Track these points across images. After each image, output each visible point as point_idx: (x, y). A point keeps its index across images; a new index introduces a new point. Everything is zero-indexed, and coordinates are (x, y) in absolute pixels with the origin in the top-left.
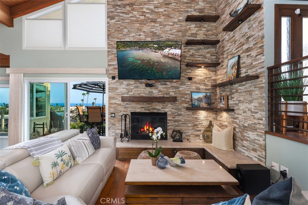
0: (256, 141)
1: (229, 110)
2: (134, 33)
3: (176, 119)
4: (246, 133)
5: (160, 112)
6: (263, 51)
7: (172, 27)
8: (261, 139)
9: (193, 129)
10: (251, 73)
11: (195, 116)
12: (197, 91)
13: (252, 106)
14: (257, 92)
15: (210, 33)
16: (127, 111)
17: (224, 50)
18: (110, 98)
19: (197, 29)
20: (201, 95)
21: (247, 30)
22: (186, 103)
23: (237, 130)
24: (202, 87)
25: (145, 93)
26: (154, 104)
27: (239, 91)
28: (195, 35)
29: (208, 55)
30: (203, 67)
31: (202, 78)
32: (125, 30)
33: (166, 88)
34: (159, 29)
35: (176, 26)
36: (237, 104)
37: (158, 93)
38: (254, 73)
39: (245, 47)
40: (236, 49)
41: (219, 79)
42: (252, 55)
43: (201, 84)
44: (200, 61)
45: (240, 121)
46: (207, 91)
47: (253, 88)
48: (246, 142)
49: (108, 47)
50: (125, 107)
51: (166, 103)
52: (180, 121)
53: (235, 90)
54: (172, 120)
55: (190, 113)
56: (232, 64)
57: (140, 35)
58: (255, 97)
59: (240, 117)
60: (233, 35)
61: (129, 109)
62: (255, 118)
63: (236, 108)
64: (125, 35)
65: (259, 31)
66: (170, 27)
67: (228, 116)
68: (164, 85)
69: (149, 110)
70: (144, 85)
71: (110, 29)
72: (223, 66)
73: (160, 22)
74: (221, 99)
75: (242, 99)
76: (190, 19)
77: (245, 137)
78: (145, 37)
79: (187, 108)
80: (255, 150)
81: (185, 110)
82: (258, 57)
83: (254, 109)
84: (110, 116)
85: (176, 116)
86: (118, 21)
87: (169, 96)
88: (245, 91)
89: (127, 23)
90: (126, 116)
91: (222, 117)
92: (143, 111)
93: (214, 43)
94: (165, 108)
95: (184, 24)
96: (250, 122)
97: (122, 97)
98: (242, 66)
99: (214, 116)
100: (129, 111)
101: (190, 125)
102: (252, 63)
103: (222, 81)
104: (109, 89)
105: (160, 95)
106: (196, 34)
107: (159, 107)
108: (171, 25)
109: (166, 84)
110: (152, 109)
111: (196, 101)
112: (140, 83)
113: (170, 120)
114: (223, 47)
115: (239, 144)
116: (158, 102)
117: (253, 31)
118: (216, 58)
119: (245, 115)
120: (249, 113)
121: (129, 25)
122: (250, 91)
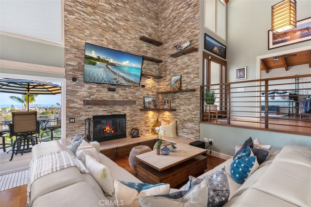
0: (193, 128)
1: (172, 110)
2: (96, 36)
3: (133, 119)
4: (186, 124)
5: (120, 114)
6: (199, 76)
7: (130, 41)
8: (197, 126)
9: (145, 126)
10: (190, 87)
11: (146, 116)
12: (147, 96)
13: (190, 107)
14: (194, 99)
15: (155, 53)
16: (89, 115)
17: (167, 68)
18: (68, 101)
19: (147, 48)
20: (150, 99)
21: (187, 61)
22: (140, 106)
23: (178, 123)
24: (150, 93)
25: (107, 97)
26: (116, 107)
27: (180, 98)
28: (146, 53)
29: (154, 70)
30: (152, 78)
31: (150, 86)
32: (86, 31)
33: (125, 93)
34: (120, 40)
35: (133, 41)
36: (179, 106)
37: (119, 97)
38: (192, 88)
39: (186, 71)
40: (178, 70)
41: (161, 88)
42: (190, 77)
43: (150, 91)
44: (149, 73)
45: (181, 117)
46: (153, 97)
47: (191, 97)
48: (186, 130)
49: (66, 44)
50: (87, 111)
51: (126, 106)
52: (136, 120)
53: (177, 97)
54: (130, 120)
55: (142, 113)
56: (175, 80)
57: (102, 41)
58: (193, 102)
59: (180, 114)
60: (175, 61)
61: (90, 113)
62: (192, 115)
63: (177, 108)
64: (86, 36)
65: (195, 64)
66: (128, 41)
67: (170, 114)
68: (124, 90)
69: (111, 113)
70: (106, 90)
71: (67, 24)
72: (165, 79)
73: (121, 34)
74: (165, 102)
75: (183, 103)
76: (143, 39)
77: (185, 127)
78: (107, 44)
79: (141, 109)
80: (192, 134)
81: (139, 111)
82: (195, 79)
83: (192, 109)
84: (69, 121)
85: (133, 116)
86: (79, 19)
87: (127, 100)
88: (185, 98)
89: (89, 25)
90: (89, 119)
91: (165, 115)
92: (105, 114)
93: (158, 62)
94: (125, 110)
95: (139, 41)
96: (189, 117)
97: (84, 101)
98: (183, 82)
99: (157, 114)
100: (92, 114)
101: (142, 123)
102: (191, 82)
103: (164, 90)
104: (67, 92)
105: (121, 99)
106: (146, 52)
107: (119, 110)
108: (129, 40)
109: (125, 90)
110: (114, 112)
111: (147, 104)
112: (103, 88)
113: (128, 120)
114: (166, 66)
115: (180, 131)
116: (119, 105)
117: (192, 63)
118: (159, 73)
119: (185, 113)
120: (188, 112)
121: (91, 28)
122: (190, 98)
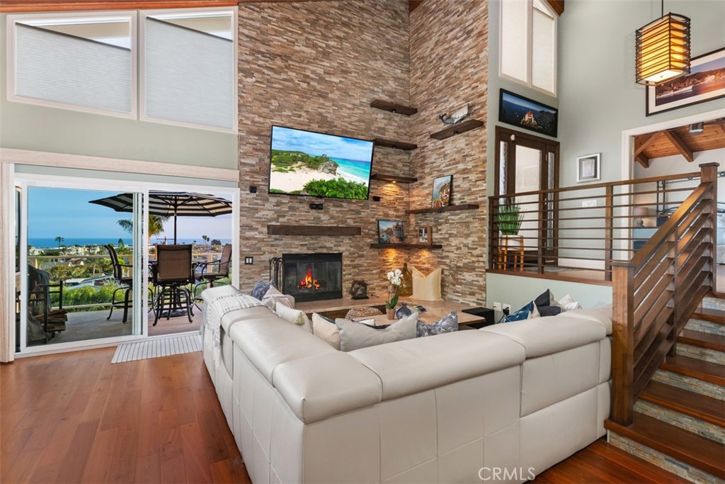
0: (474, 283)
1: (433, 247)
2: (290, 110)
3: (356, 263)
4: (461, 274)
5: (331, 252)
6: (485, 178)
7: (351, 111)
8: (480, 279)
9: (379, 278)
10: (468, 200)
11: (381, 258)
12: (384, 218)
13: (469, 241)
14: (476, 225)
15: (402, 130)
16: (276, 253)
17: (426, 161)
18: (244, 227)
19: (385, 122)
20: (391, 225)
21: (463, 146)
22: (370, 238)
23: (446, 273)
24: (391, 212)
25: (308, 220)
26: (323, 238)
27: (451, 221)
28: (383, 132)
29: (400, 165)
30: (394, 182)
31: (392, 198)
32: (273, 101)
33: (341, 212)
34: (331, 112)
35: (357, 111)
36: (447, 239)
37: (329, 220)
38: (473, 201)
39: (461, 166)
40: (447, 166)
41: (414, 202)
42: (470, 178)
43: (390, 208)
44: (388, 172)
45: (451, 261)
46: (398, 219)
47: (471, 219)
48: (460, 287)
49: (240, 129)
50: (272, 245)
51: (342, 237)
52: (362, 266)
53: (444, 220)
54: (349, 265)
55: (375, 252)
56: (440, 184)
57: (300, 116)
58: (474, 230)
59: (450, 254)
60: (441, 146)
61: (279, 249)
62: (472, 256)
63: (444, 243)
64: (272, 111)
65: (479, 153)
66: (348, 111)
67: (431, 255)
68: (338, 207)
69: (314, 249)
70: (306, 207)
71: (243, 94)
72: (422, 184)
73: (333, 100)
74: (421, 231)
75: (455, 232)
76: (376, 104)
77: (459, 281)
78: (307, 121)
79: (371, 245)
80: (472, 294)
81: (368, 248)
82: (478, 183)
83: (473, 245)
84: (244, 262)
85: (356, 258)
86: (261, 83)
87: (345, 226)
88: (460, 223)
89: (277, 90)
90: (276, 259)
91: (420, 256)
92: (304, 251)
93: (408, 148)
94: (340, 246)
95: (368, 109)
96: (467, 261)
97: (269, 227)
98: (455, 189)
99: (407, 256)
100: (281, 251)
101: (375, 272)
102: (470, 189)
103: (420, 205)
104: (241, 211)
105: (332, 224)
106: (384, 129)
107: (328, 244)
108: (350, 109)
109: (342, 206)
110: (320, 248)
111: (385, 234)
112: (300, 203)
113: (346, 265)
114: (424, 157)
115: (449, 290)
116: (329, 236)
117: (472, 150)
118: (410, 170)
119: (459, 252)
120: (465, 250)
121: (281, 95)
122: (468, 222)
